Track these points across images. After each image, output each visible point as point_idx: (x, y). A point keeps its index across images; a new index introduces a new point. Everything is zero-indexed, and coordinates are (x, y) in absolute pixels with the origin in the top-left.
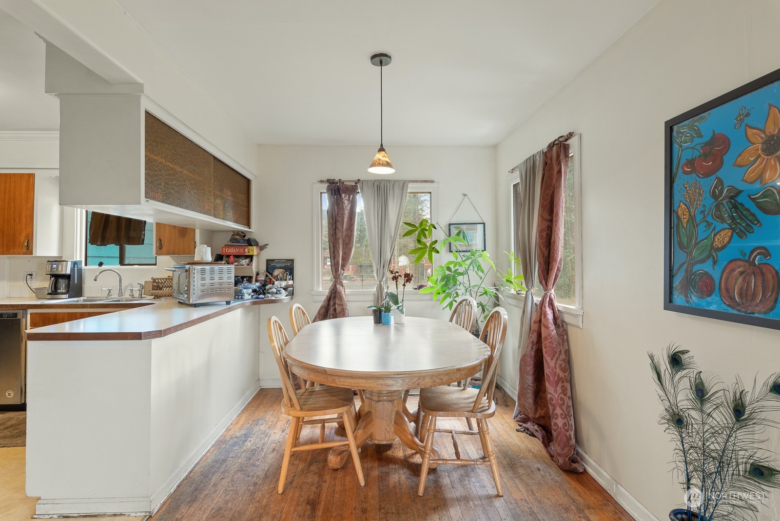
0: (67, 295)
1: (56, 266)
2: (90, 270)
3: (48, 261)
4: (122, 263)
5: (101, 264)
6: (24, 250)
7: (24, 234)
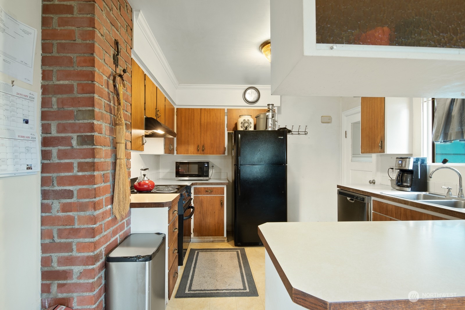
0: (410, 189)
1: (404, 162)
5: (445, 161)
6: (380, 149)
7: (379, 137)
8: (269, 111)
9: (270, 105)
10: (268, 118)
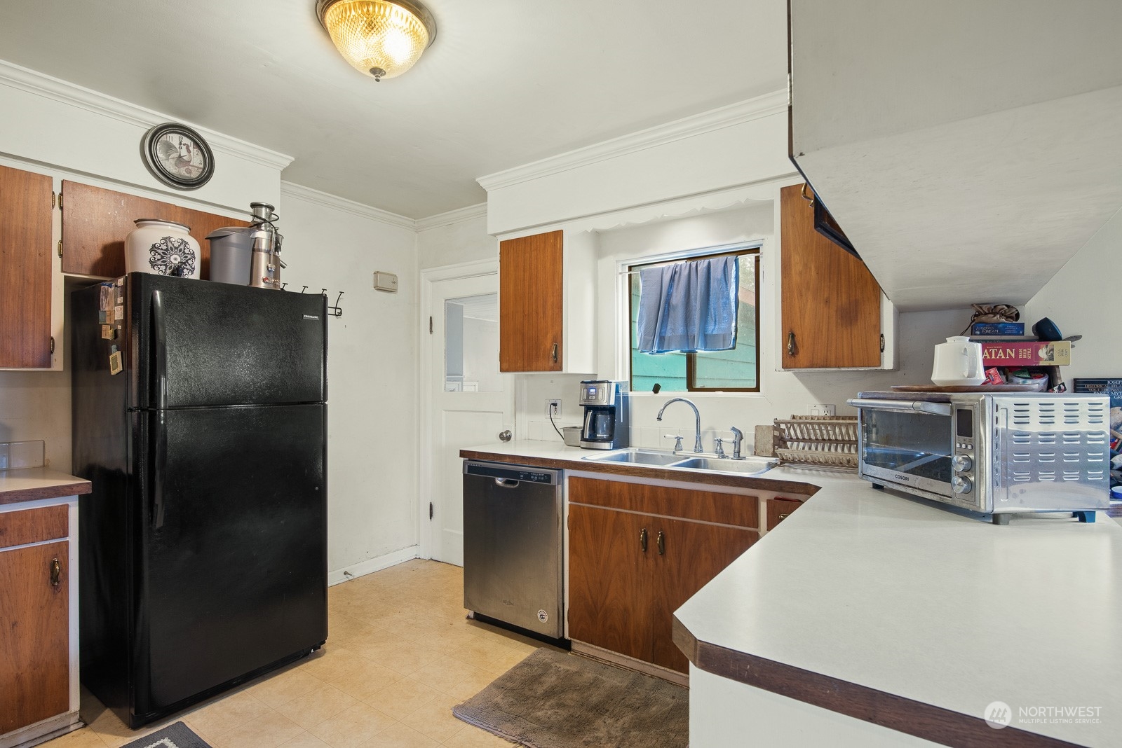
0: (612, 444)
1: (594, 390)
2: (640, 398)
3: (582, 382)
4: (691, 387)
5: (656, 389)
6: (551, 363)
7: (550, 336)
8: (258, 226)
9: (264, 209)
10: (256, 247)
